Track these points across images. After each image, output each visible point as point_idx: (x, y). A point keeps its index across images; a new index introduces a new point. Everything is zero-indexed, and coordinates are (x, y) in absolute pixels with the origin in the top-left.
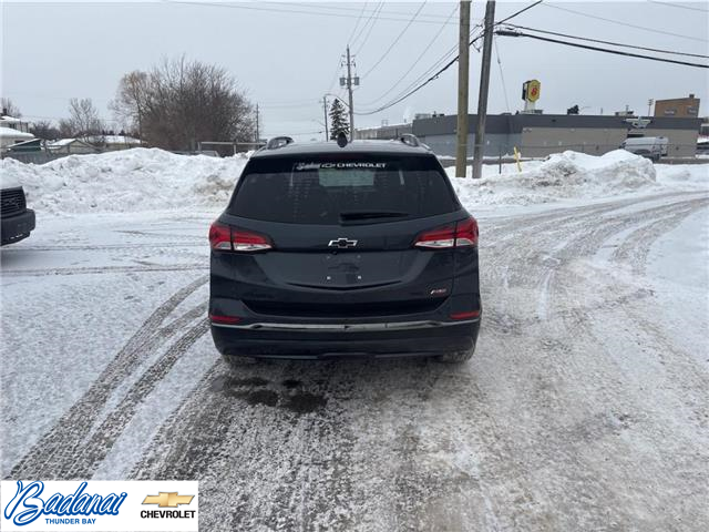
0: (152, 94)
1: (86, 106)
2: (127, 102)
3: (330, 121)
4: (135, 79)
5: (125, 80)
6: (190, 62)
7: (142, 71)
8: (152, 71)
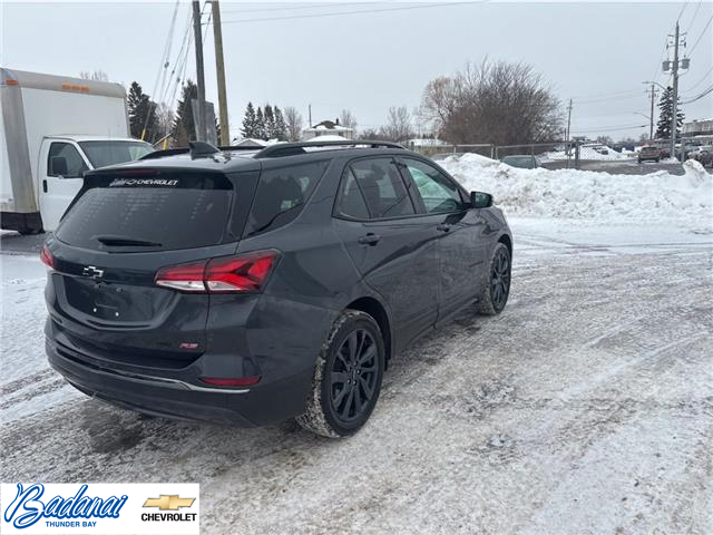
0: (454, 97)
1: (402, 113)
2: (430, 107)
3: (658, 112)
4: (439, 84)
5: (429, 87)
6: (492, 64)
7: (446, 76)
8: (454, 76)
